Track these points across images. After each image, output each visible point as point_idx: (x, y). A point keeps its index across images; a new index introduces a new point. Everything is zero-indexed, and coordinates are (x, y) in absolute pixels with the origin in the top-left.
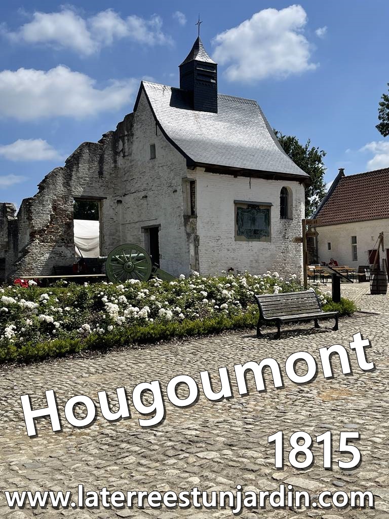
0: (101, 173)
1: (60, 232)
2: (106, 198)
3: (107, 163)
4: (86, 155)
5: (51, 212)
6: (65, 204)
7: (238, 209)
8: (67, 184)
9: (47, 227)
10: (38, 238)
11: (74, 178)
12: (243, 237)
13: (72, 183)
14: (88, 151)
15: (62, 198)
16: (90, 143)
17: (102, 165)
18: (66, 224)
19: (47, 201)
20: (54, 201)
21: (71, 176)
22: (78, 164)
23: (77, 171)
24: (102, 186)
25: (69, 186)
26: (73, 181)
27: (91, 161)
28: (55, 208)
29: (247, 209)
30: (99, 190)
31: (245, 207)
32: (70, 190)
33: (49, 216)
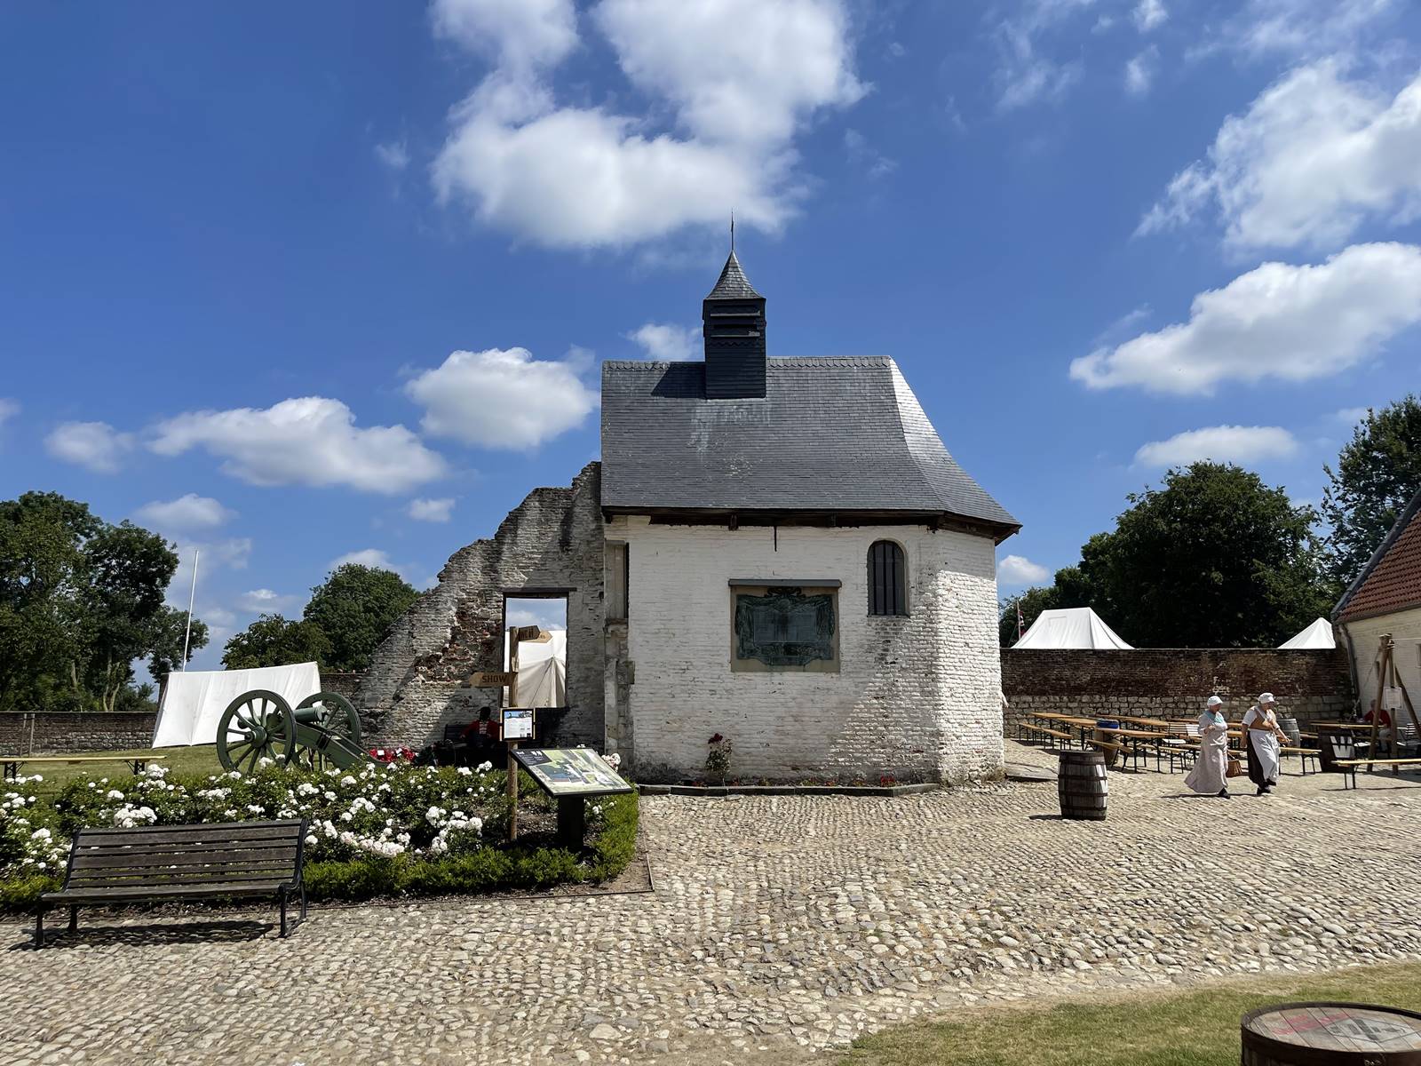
0: (565, 543)
1: (469, 659)
2: (575, 590)
3: (581, 523)
4: (533, 513)
5: (452, 622)
6: (484, 606)
7: (740, 598)
8: (491, 569)
9: (444, 650)
10: (422, 673)
11: (506, 555)
12: (754, 662)
13: (501, 566)
14: (537, 504)
15: (479, 595)
16: (542, 489)
17: (569, 527)
18: (483, 643)
19: (446, 603)
20: (462, 602)
21: (499, 553)
22: (516, 529)
23: (514, 543)
24: (567, 567)
25: (496, 572)
26: (502, 563)
27: (544, 522)
28: (461, 615)
29: (766, 596)
30: (559, 576)
31: (761, 594)
32: (495, 581)
33: (449, 631)
